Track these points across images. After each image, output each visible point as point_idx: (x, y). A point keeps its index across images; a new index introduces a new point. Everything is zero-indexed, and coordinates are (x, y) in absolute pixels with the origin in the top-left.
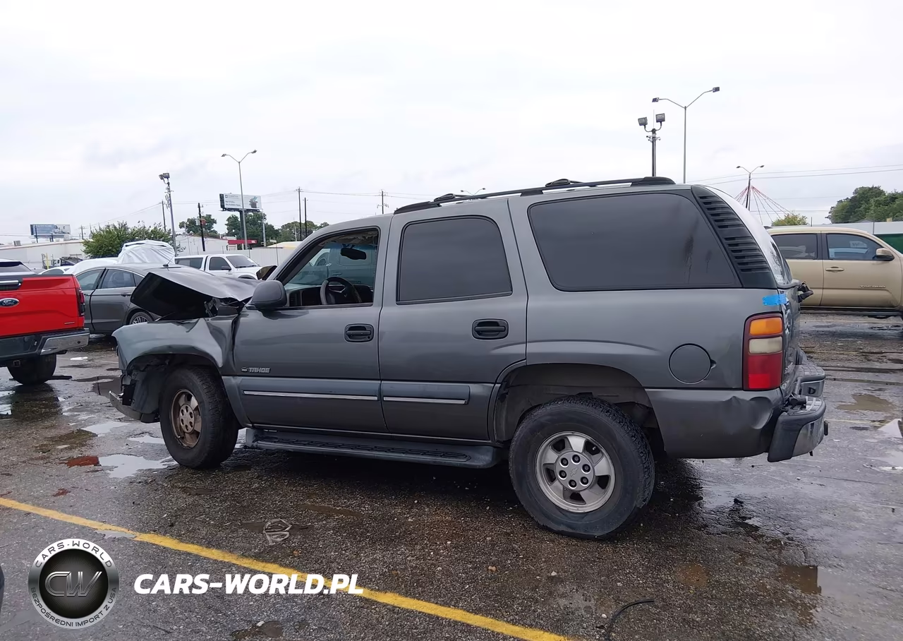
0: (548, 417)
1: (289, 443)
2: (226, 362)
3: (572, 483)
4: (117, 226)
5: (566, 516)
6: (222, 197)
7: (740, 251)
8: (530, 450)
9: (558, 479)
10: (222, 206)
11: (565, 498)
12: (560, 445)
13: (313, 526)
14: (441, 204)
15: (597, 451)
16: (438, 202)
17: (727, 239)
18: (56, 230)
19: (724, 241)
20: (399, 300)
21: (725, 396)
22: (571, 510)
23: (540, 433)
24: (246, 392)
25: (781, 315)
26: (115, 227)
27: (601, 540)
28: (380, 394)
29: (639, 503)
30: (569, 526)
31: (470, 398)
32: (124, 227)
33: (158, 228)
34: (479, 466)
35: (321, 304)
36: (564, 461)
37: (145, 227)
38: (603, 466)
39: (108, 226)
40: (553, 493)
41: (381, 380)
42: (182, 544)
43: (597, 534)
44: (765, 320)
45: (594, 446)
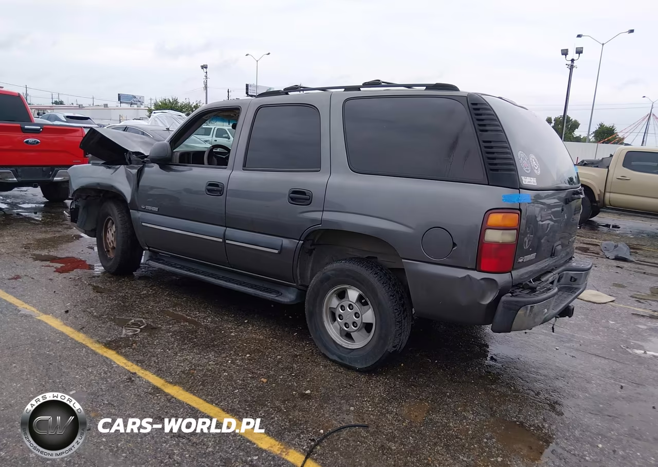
0: (333, 272)
1: (168, 265)
2: (132, 199)
3: (346, 324)
4: (171, 101)
5: (339, 349)
6: (247, 86)
7: (493, 153)
8: (320, 296)
9: (338, 321)
10: (247, 93)
11: (341, 336)
12: (342, 295)
13: (161, 328)
14: (289, 93)
15: (366, 304)
16: (286, 91)
17: (484, 142)
18: (135, 100)
19: (481, 143)
20: (245, 167)
21: (461, 273)
22: (343, 346)
23: (328, 283)
24: (143, 224)
25: (519, 212)
26: (170, 101)
27: (360, 371)
28: (224, 238)
29: (390, 348)
30: (339, 357)
31: (282, 249)
32: (176, 101)
33: (199, 105)
34: (284, 302)
35: (204, 164)
36: (343, 308)
37: (189, 103)
38: (369, 316)
39: (165, 100)
40: (333, 330)
41: (226, 227)
42: (64, 326)
43: (358, 366)
44: (503, 214)
45: (364, 299)
